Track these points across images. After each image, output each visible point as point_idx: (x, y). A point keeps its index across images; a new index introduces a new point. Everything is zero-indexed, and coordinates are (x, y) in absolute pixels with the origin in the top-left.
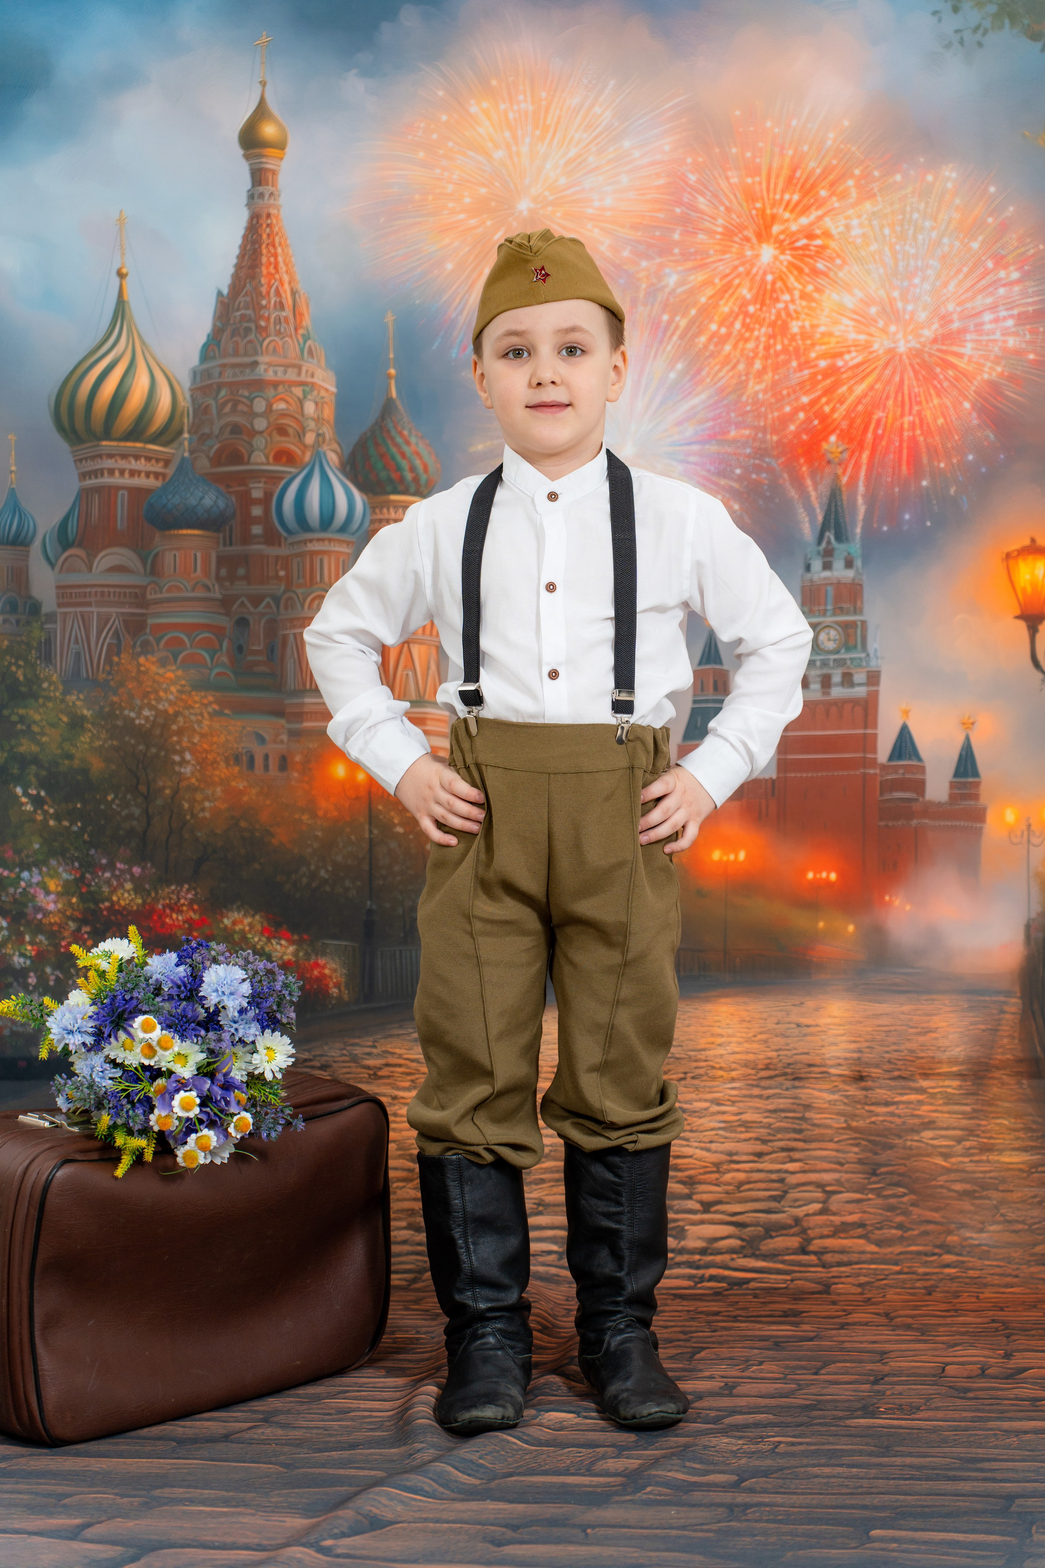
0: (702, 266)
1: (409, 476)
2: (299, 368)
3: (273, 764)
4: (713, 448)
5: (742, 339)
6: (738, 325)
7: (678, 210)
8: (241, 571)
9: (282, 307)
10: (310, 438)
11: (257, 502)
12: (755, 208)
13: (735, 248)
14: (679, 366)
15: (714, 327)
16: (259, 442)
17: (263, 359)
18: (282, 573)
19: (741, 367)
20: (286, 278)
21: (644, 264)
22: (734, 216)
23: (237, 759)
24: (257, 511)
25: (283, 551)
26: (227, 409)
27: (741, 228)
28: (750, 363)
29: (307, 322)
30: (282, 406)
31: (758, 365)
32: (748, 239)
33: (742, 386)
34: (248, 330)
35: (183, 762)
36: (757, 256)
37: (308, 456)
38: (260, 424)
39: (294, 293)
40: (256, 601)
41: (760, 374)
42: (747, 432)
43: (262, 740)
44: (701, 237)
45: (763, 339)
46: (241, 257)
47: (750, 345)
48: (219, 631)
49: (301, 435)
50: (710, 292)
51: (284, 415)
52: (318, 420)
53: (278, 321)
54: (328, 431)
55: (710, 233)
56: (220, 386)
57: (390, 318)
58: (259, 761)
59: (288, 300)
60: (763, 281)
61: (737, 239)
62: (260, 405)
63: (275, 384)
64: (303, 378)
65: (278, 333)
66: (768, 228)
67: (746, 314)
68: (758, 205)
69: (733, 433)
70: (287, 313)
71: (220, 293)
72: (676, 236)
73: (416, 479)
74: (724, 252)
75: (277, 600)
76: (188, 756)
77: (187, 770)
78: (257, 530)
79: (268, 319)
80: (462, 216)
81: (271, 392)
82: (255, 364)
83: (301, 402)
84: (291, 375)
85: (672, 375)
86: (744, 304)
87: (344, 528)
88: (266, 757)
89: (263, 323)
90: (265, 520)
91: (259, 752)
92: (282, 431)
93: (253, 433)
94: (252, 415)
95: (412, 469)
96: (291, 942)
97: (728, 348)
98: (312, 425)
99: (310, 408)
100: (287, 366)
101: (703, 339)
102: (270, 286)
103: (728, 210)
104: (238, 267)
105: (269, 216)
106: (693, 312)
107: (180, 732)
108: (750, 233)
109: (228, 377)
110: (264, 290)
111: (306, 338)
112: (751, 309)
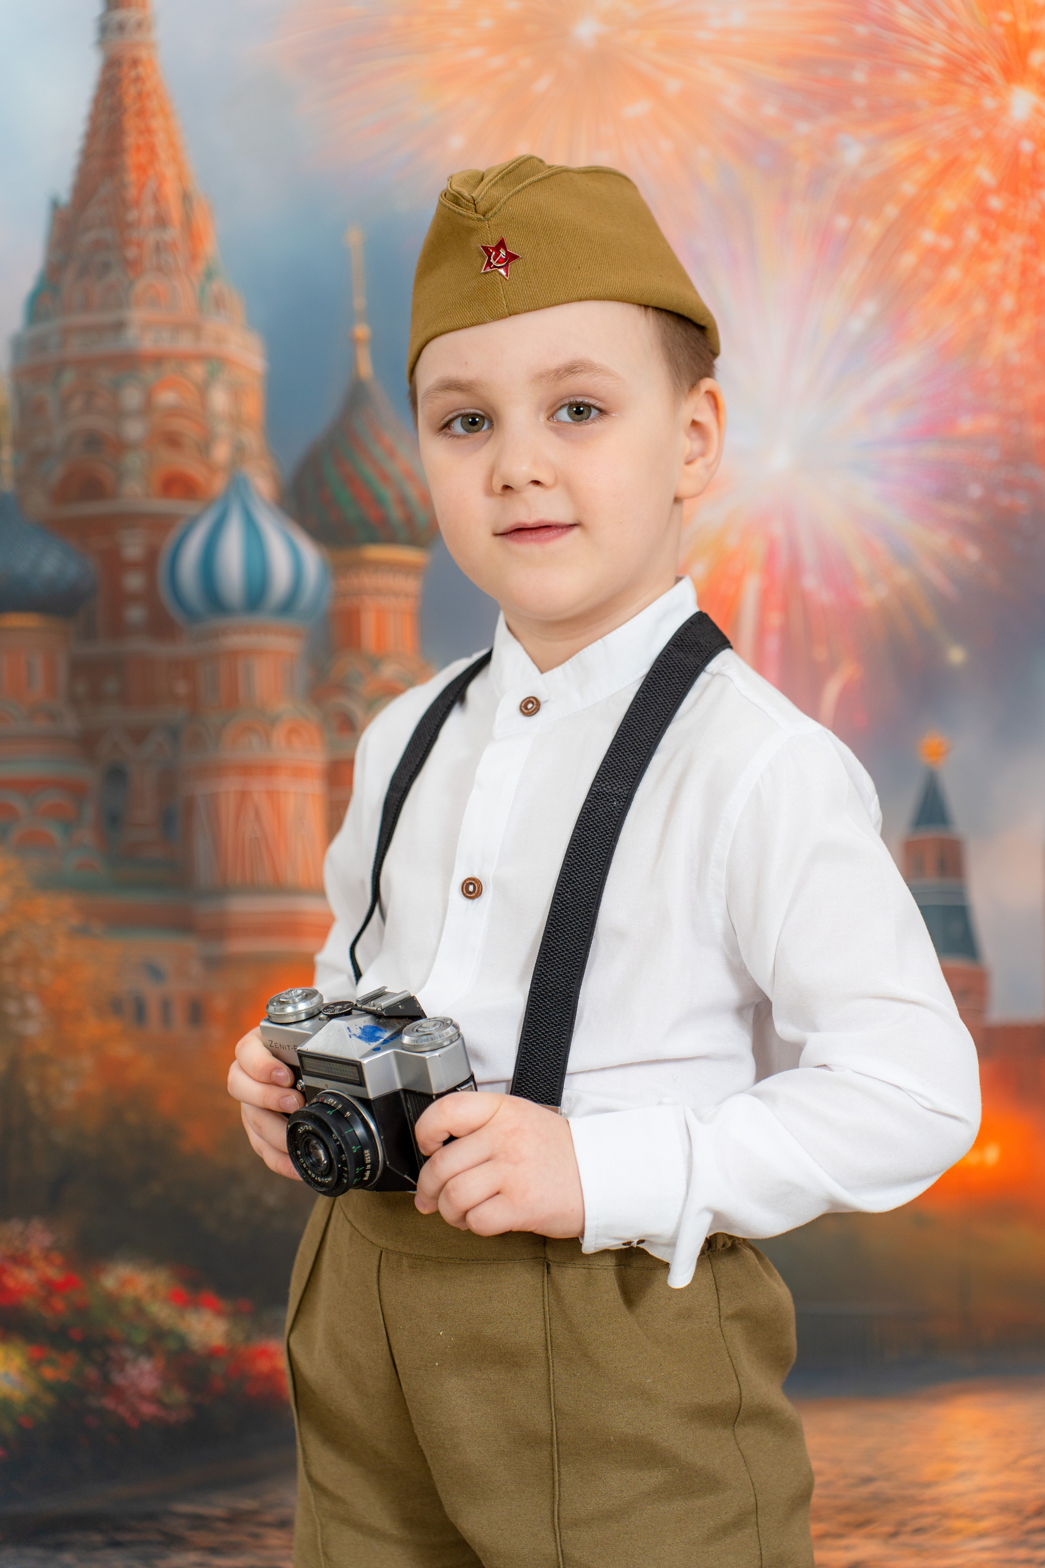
0: (905, 130)
1: (395, 514)
2: (196, 330)
3: (179, 1014)
4: (930, 451)
5: (981, 257)
6: (971, 233)
7: (861, 30)
8: (111, 686)
9: (161, 221)
10: (221, 452)
11: (134, 565)
12: (1001, 23)
13: (964, 94)
14: (870, 308)
15: (928, 237)
16: (134, 461)
17: (136, 316)
18: (182, 688)
19: (979, 307)
20: (169, 172)
21: (803, 127)
22: (962, 38)
23: (116, 1006)
24: (134, 582)
25: (183, 649)
26: (77, 403)
27: (974, 57)
28: (993, 297)
29: (211, 248)
30: (167, 397)
31: (1008, 302)
32: (986, 79)
33: (979, 339)
34: (106, 267)
35: (25, 1015)
36: (1003, 109)
37: (219, 484)
38: (134, 430)
39: (186, 197)
40: (139, 735)
41: (1011, 321)
42: (989, 422)
43: (155, 973)
44: (905, 77)
45: (1018, 257)
46: (91, 136)
47: (994, 268)
48: (76, 790)
49: (205, 446)
50: (920, 173)
51: (174, 412)
52: (236, 420)
53: (159, 248)
54: (252, 439)
55: (919, 68)
56: (61, 366)
57: (354, 238)
58: (154, 1011)
59: (175, 211)
60: (1016, 153)
61: (968, 79)
62: (132, 397)
63: (158, 360)
64: (207, 346)
65: (159, 269)
66: (1022, 55)
67: (986, 212)
68: (1006, 16)
69: (966, 424)
70: (174, 233)
71: (55, 205)
72: (859, 77)
73: (410, 520)
74: (943, 102)
75: (174, 733)
76: (33, 1004)
77: (32, 1029)
78: (135, 614)
79: (139, 245)
80: (475, 53)
81: (149, 374)
82: (119, 326)
83: (203, 390)
84: (185, 343)
85: (857, 325)
86: (981, 193)
87: (288, 606)
88: (166, 1006)
89: (131, 253)
90: (150, 596)
91: (152, 993)
92: (173, 440)
93: (121, 446)
94: (118, 414)
95: (403, 501)
96: (219, 1313)
97: (954, 273)
98: (222, 429)
99: (219, 399)
100: (177, 327)
101: (908, 260)
102: (142, 187)
103: (952, 26)
104: (87, 154)
105: (135, 63)
106: (891, 211)
107: (18, 964)
108: (990, 68)
109: (76, 348)
110: (131, 193)
111: (210, 275)
112: (995, 203)
